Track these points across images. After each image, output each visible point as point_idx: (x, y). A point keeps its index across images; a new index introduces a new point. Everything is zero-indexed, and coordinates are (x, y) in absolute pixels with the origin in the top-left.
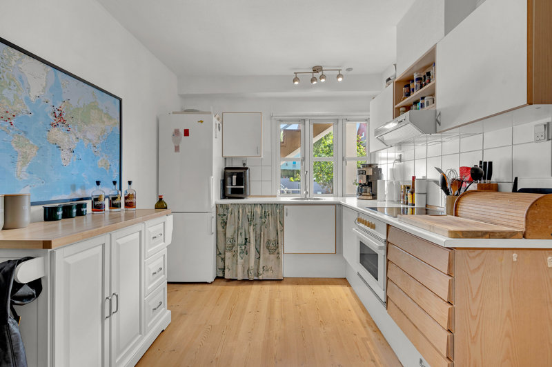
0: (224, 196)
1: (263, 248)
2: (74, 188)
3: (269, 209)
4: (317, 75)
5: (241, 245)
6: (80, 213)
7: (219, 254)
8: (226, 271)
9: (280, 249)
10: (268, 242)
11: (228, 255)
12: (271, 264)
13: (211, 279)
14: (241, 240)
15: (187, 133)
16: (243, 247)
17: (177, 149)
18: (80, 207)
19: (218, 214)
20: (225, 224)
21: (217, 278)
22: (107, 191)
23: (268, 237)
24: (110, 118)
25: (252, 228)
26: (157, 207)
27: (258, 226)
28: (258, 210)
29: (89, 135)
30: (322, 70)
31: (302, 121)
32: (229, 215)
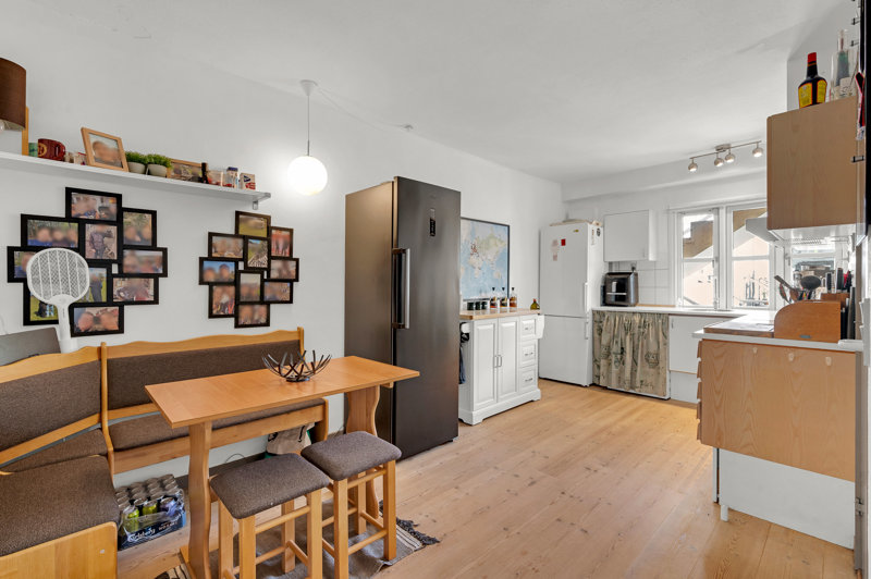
0: (605, 303)
1: (642, 360)
2: (481, 292)
3: (649, 320)
4: (722, 155)
5: (616, 354)
6: (484, 308)
7: (595, 361)
8: (602, 378)
9: (661, 365)
10: (648, 354)
11: (603, 362)
12: (649, 379)
13: (585, 382)
14: (616, 348)
15: (563, 242)
16: (619, 356)
17: (555, 258)
18: (484, 303)
19: (594, 321)
20: (600, 330)
21: (593, 385)
22: (499, 294)
23: (648, 348)
24: (502, 242)
25: (628, 337)
26: (532, 308)
27: (636, 336)
28: (637, 319)
29: (489, 258)
30: (729, 148)
31: (716, 210)
32: (605, 322)
